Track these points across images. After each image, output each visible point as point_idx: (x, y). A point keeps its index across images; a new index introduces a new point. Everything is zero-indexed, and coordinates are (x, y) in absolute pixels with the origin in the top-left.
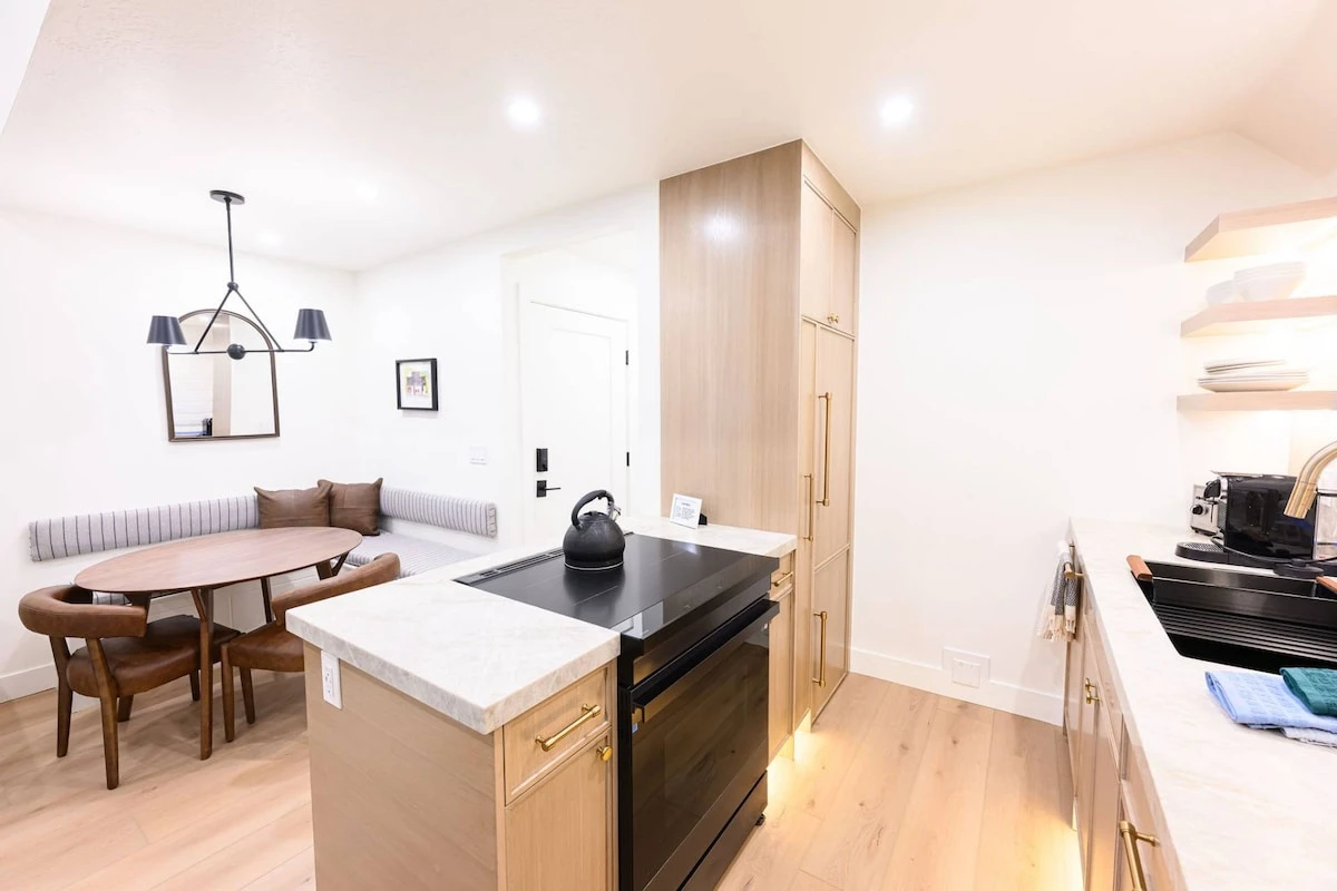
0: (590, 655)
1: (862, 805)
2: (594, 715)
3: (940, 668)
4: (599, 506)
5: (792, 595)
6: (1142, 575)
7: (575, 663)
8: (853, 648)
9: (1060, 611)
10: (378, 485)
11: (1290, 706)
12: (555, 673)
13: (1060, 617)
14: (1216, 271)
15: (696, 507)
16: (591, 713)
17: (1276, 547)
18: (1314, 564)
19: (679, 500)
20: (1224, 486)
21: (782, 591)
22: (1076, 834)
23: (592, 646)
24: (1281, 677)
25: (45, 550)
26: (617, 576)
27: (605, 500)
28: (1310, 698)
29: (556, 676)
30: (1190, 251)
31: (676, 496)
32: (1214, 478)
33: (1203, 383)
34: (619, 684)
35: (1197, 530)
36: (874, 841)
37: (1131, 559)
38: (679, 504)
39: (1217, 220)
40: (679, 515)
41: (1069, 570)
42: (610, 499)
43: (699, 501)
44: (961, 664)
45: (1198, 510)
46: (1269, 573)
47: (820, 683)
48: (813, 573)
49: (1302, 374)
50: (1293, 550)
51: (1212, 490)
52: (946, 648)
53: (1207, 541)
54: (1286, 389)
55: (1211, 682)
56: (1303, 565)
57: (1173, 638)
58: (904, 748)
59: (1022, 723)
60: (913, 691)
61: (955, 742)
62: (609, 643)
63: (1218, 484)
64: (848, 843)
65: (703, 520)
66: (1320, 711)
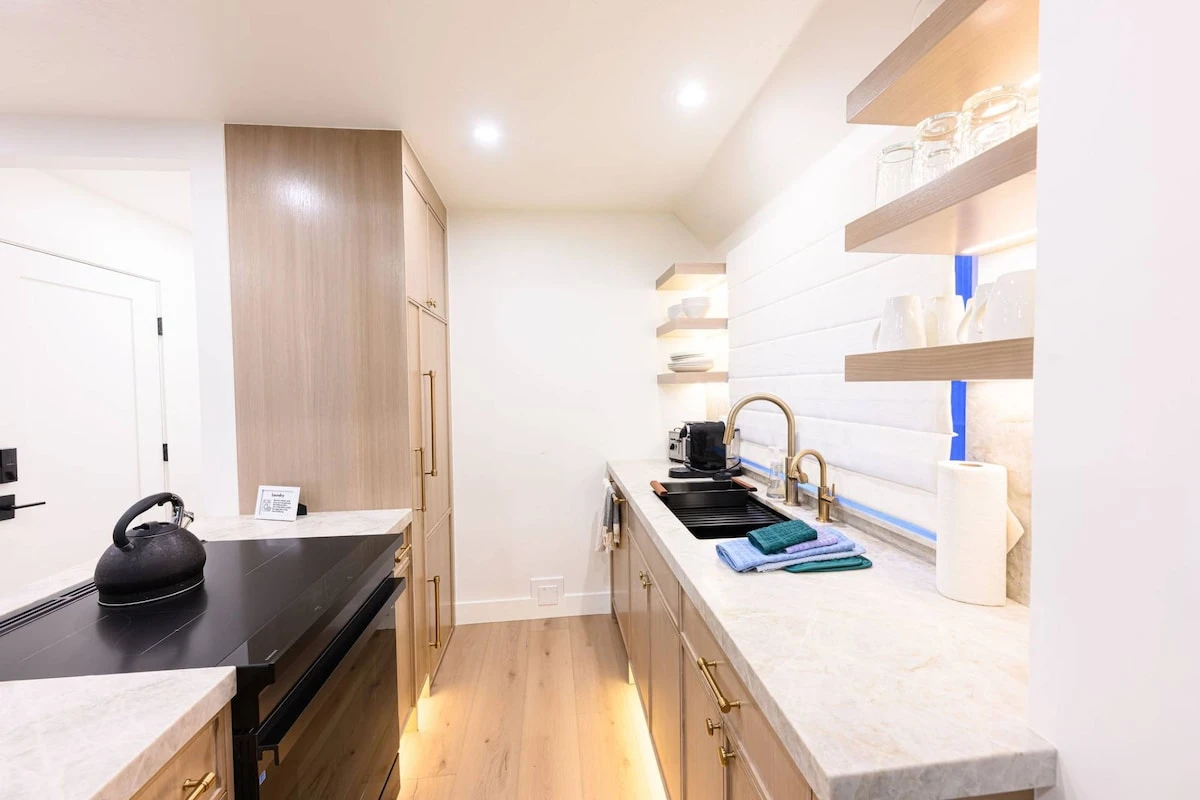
0: (195, 710)
1: (487, 741)
2: (206, 788)
3: (529, 598)
4: (161, 514)
5: (410, 568)
6: (663, 493)
7: (173, 729)
8: (457, 603)
9: (611, 529)
11: (755, 554)
12: (141, 756)
13: (611, 533)
14: (672, 297)
15: (293, 496)
16: (201, 787)
17: (709, 465)
18: (727, 471)
19: (266, 493)
20: (688, 430)
21: (401, 566)
22: (634, 688)
23: (196, 698)
24: (747, 538)
26: (196, 600)
27: (168, 505)
28: (764, 546)
29: (144, 759)
30: (659, 283)
31: (261, 488)
32: (682, 427)
33: (671, 367)
34: (235, 732)
35: (672, 460)
36: (504, 768)
37: (653, 484)
38: (268, 496)
39: (674, 266)
40: (268, 509)
41: (615, 498)
42: (177, 503)
43: (296, 491)
44: (544, 589)
45: (672, 447)
46: (711, 480)
47: (436, 645)
48: (426, 541)
49: (711, 362)
50: (718, 465)
51: (683, 433)
52: (533, 579)
53: (683, 466)
54: (704, 371)
55: (720, 551)
56: (723, 472)
57: (690, 529)
58: (512, 675)
59: (587, 619)
60: (510, 624)
61: (547, 654)
62: (222, 685)
63: (685, 429)
64: (482, 782)
65: (302, 510)
66: (768, 552)
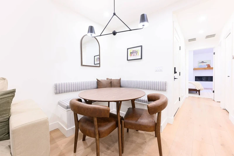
10: (120, 80)
25: (58, 91)
